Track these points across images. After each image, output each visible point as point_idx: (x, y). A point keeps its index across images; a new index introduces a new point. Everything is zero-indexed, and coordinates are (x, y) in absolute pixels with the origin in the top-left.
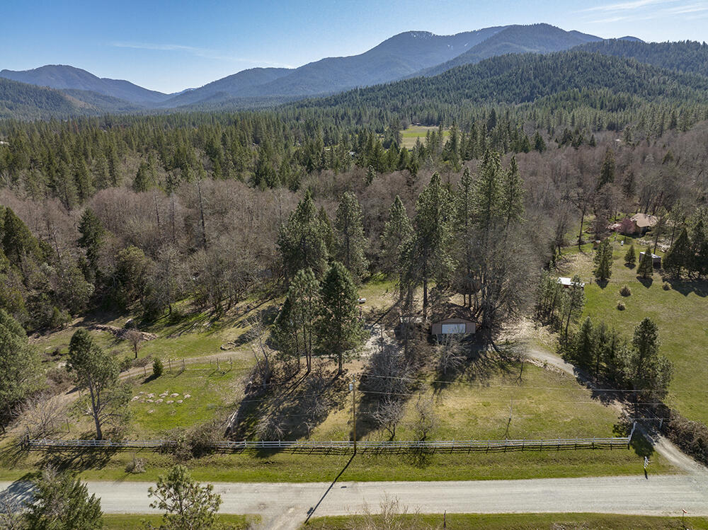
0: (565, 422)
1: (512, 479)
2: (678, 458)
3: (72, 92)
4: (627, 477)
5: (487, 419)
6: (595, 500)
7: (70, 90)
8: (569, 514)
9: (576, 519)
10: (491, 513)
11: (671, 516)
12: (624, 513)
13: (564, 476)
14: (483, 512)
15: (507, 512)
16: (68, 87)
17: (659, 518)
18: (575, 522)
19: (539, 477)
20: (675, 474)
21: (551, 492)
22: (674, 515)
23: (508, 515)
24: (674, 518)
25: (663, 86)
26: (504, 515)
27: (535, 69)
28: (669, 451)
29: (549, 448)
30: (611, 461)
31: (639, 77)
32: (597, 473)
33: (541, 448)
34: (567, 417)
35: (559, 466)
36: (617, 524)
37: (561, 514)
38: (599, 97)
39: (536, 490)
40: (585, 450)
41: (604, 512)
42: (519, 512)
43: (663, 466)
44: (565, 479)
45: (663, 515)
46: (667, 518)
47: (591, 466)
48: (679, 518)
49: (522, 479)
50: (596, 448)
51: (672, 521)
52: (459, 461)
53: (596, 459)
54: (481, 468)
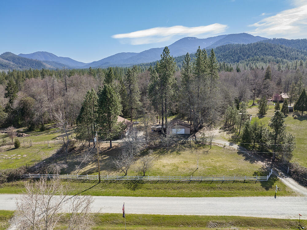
0: (230, 171)
1: (190, 197)
2: (298, 188)
3: (46, 62)
4: (264, 197)
5: (184, 169)
6: (241, 209)
7: (46, 61)
8: (221, 216)
9: (226, 219)
10: (169, 214)
11: (291, 219)
12: (259, 217)
13: (223, 196)
14: (164, 214)
15: (180, 214)
16: (45, 60)
17: (283, 220)
18: (224, 221)
19: (207, 196)
20: (296, 196)
21: (213, 204)
22: (294, 218)
23: (181, 216)
24: (294, 220)
25: (297, 56)
26: (178, 216)
27: (240, 49)
28: (292, 185)
29: (217, 182)
30: (255, 189)
31: (286, 52)
32: (245, 195)
33: (212, 182)
34: (232, 168)
35: (221, 191)
36: (253, 223)
37: (216, 217)
38: (268, 60)
39: (203, 203)
40: (240, 184)
41: (245, 216)
42: (188, 215)
43: (288, 192)
44: (223, 198)
45: (286, 218)
46: (288, 220)
47: (242, 191)
48: (297, 220)
49: (196, 197)
50: (247, 183)
51: (292, 222)
52: (160, 187)
53: (246, 188)
54: (173, 191)
